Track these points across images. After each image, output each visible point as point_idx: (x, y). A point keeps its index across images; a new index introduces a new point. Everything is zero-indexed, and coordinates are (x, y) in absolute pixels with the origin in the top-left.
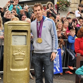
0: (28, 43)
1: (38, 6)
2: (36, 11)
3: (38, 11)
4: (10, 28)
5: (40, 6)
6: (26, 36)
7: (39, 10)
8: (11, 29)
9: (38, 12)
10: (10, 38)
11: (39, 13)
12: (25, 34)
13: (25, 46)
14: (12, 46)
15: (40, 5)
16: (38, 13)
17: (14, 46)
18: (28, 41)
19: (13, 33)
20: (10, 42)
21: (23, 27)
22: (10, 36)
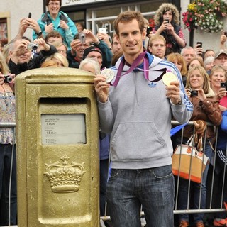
0: (90, 138)
1: (133, 18)
2: (126, 34)
3: (130, 35)
4: (35, 93)
5: (138, 20)
6: (84, 115)
7: (134, 33)
8: (37, 94)
9: (131, 38)
10: (35, 124)
11: (135, 42)
12: (82, 108)
13: (83, 149)
14: (42, 149)
15: (137, 17)
16: (131, 43)
17: (47, 148)
18: (90, 130)
19: (45, 108)
20: (36, 136)
21: (75, 87)
22: (35, 118)
